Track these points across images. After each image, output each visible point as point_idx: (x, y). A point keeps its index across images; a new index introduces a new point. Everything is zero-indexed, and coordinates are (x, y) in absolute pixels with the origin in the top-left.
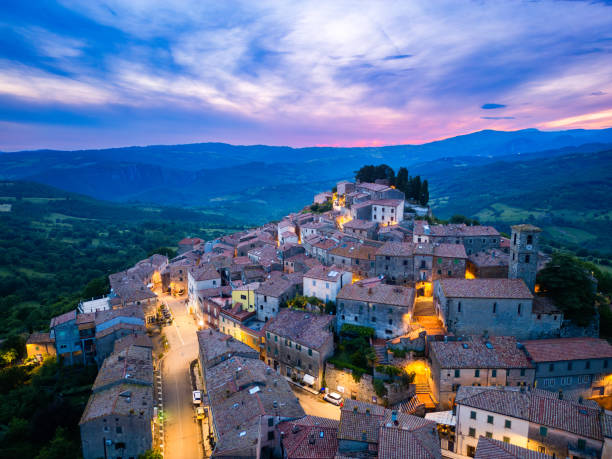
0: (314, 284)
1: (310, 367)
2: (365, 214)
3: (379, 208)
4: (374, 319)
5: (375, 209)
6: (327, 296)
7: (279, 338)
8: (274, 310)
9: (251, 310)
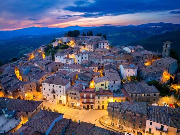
0: (129, 71)
1: (154, 100)
2: (97, 46)
3: (102, 44)
4: (156, 77)
5: (100, 44)
6: (134, 74)
7: (138, 95)
8: (118, 86)
9: (107, 89)
